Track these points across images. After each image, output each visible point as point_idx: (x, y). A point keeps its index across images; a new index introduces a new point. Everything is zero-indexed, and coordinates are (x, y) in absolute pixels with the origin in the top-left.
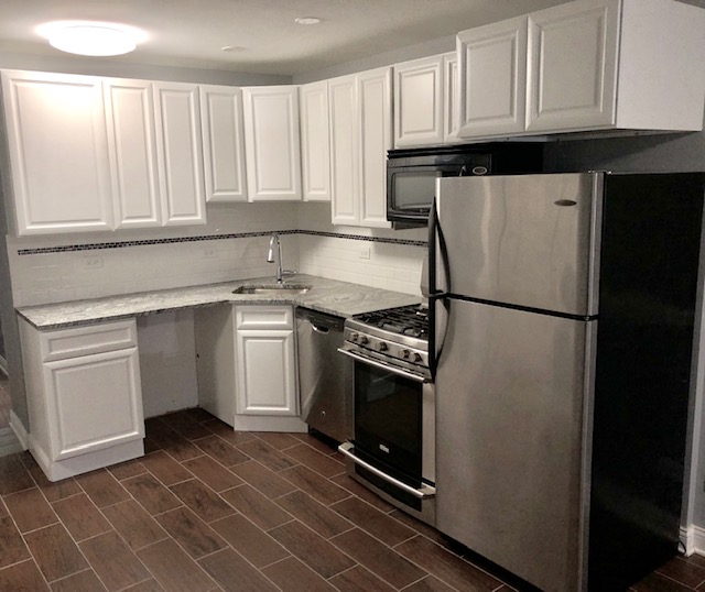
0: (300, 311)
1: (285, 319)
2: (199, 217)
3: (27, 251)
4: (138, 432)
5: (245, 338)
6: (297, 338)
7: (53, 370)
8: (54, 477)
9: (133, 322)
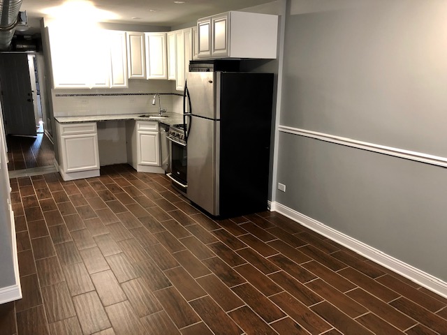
0: (161, 124)
1: (155, 127)
2: (125, 85)
3: (59, 95)
4: (97, 166)
5: (141, 134)
6: (160, 134)
7: (65, 139)
8: (65, 180)
9: (95, 124)
